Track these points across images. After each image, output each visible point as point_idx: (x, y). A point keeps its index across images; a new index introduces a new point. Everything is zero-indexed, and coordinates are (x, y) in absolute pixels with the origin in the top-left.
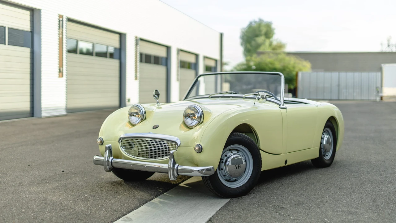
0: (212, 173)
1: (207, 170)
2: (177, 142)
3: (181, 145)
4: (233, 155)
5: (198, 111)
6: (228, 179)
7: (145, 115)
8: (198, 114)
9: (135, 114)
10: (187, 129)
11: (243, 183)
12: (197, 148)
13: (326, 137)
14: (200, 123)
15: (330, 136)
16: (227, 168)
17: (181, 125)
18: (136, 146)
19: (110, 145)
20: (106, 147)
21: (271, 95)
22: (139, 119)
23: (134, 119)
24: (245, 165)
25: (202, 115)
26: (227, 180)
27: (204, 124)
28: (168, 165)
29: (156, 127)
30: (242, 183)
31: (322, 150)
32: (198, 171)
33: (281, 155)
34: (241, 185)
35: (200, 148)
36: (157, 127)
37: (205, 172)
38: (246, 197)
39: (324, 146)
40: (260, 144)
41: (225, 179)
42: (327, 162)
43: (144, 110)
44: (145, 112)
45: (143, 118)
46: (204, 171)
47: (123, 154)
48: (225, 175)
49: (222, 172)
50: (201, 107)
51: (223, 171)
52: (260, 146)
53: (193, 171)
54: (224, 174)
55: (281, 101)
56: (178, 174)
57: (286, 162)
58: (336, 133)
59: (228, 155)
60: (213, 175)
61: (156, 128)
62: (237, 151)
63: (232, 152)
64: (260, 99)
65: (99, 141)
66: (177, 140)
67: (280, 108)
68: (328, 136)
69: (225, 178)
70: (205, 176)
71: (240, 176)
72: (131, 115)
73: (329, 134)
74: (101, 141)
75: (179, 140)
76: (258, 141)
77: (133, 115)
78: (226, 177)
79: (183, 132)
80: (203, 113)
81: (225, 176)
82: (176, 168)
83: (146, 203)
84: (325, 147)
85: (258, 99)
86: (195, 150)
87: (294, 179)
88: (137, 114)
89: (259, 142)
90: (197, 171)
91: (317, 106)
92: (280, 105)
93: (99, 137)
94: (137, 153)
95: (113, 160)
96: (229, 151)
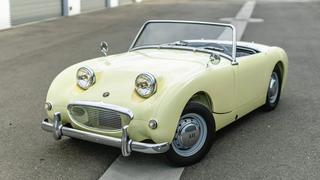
0: (167, 148)
1: (162, 146)
2: (129, 114)
3: (134, 119)
4: (188, 124)
5: (150, 79)
6: (182, 148)
7: (94, 78)
8: (151, 82)
9: (83, 78)
10: (141, 99)
11: (197, 151)
12: (151, 125)
13: (273, 81)
14: (153, 93)
15: (276, 80)
16: (181, 137)
17: (133, 93)
18: (86, 114)
19: (59, 112)
20: (54, 115)
21: (223, 50)
22: (88, 83)
23: (84, 83)
24: (199, 130)
25: (155, 84)
26: (181, 149)
27: (159, 96)
28: (121, 139)
29: (106, 95)
30: (196, 151)
31: (269, 94)
32: (153, 148)
33: (233, 112)
34: (195, 153)
35: (154, 124)
36: (108, 95)
37: (160, 149)
38: (200, 164)
39: (270, 90)
40: (213, 107)
41: (179, 148)
42: (272, 106)
43: (92, 73)
44: (94, 75)
45: (92, 80)
46: (159, 148)
47: (73, 122)
48: (179, 144)
49: (176, 142)
50: (152, 74)
51: (177, 141)
52: (213, 109)
53: (147, 148)
54: (178, 143)
55: (233, 56)
56: (131, 150)
57: (237, 116)
58: (282, 76)
59: (182, 125)
60: (168, 151)
61: (107, 96)
62: (191, 119)
63: (186, 121)
64: (213, 60)
65: (46, 107)
66: (129, 111)
67: (233, 65)
68: (274, 81)
69: (179, 147)
70: (161, 153)
71: (194, 143)
72: (80, 78)
73: (275, 79)
74: (49, 106)
75: (131, 112)
77: (82, 79)
78: (180, 146)
79: (138, 103)
80: (156, 81)
81: (178, 145)
82: (129, 143)
83: (99, 178)
84: (271, 91)
85: (212, 60)
86: (150, 127)
87: (243, 132)
88: (86, 77)
89: (212, 106)
90: (151, 147)
91: (266, 54)
92: (232, 61)
93: (47, 102)
94: (88, 121)
95: (62, 128)
96: (183, 120)
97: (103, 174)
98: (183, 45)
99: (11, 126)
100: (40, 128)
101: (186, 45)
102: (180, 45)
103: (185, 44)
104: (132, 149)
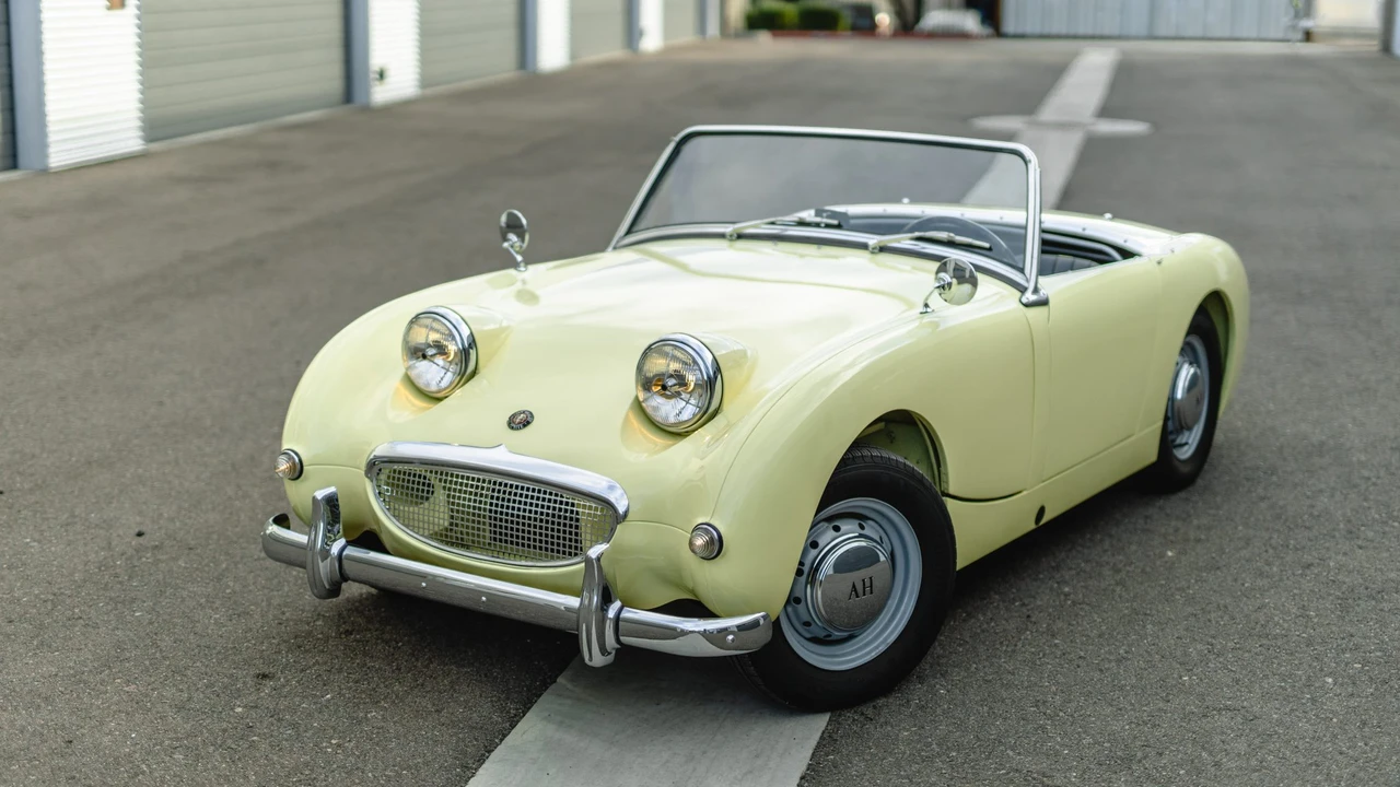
0: (762, 637)
1: (741, 628)
2: (612, 498)
3: (630, 517)
4: (848, 539)
5: (695, 362)
6: (822, 634)
7: (473, 353)
8: (698, 372)
9: (430, 352)
10: (659, 440)
11: (882, 648)
12: (699, 542)
13: (1187, 372)
14: (708, 415)
15: (1199, 366)
16: (819, 593)
17: (627, 417)
18: (440, 495)
19: (332, 489)
20: (314, 498)
21: (987, 245)
22: (449, 375)
23: (433, 373)
24: (888, 566)
25: (716, 378)
26: (815, 640)
27: (729, 427)
28: (579, 599)
29: (521, 421)
30: (877, 648)
31: (1174, 423)
32: (705, 634)
33: (1025, 493)
34: (874, 655)
35: (712, 539)
36: (528, 423)
37: (733, 640)
38: (893, 701)
39: (1176, 408)
40: (946, 474)
41: (808, 636)
42: (1185, 469)
43: (466, 333)
44: (474, 340)
45: (466, 364)
46: (730, 637)
47: (387, 528)
48: (809, 619)
49: (796, 611)
50: (703, 340)
51: (801, 607)
52: (947, 482)
53: (684, 633)
54: (806, 618)
55: (1027, 271)
56: (618, 640)
57: (1042, 511)
58: (1223, 353)
59: (821, 544)
60: (767, 647)
61: (525, 426)
62: (857, 522)
63: (837, 529)
64: (950, 285)
65: (283, 465)
66: (611, 488)
67: (1026, 305)
68: (1192, 371)
69: (809, 631)
70: (730, 656)
71: (871, 616)
72: (418, 353)
73: (1194, 361)
74: (294, 463)
75: (619, 491)
76: (939, 466)
77: (424, 357)
78: (813, 626)
79: (646, 455)
80: (718, 370)
81: (807, 624)
82: (611, 614)
83: (490, 752)
84: (1179, 412)
85: (943, 287)
86: (693, 551)
87: (1067, 575)
88: (441, 349)
89: (942, 469)
90: (699, 632)
91: (1159, 263)
92: (1023, 290)
93: (285, 446)
94: (446, 524)
95: (344, 553)
96: (826, 524)
97: (505, 736)
98: (828, 226)
99: (141, 539)
100: (257, 551)
101: (839, 227)
102: (817, 225)
103: (835, 222)
104: (621, 638)
